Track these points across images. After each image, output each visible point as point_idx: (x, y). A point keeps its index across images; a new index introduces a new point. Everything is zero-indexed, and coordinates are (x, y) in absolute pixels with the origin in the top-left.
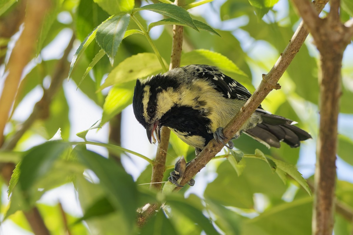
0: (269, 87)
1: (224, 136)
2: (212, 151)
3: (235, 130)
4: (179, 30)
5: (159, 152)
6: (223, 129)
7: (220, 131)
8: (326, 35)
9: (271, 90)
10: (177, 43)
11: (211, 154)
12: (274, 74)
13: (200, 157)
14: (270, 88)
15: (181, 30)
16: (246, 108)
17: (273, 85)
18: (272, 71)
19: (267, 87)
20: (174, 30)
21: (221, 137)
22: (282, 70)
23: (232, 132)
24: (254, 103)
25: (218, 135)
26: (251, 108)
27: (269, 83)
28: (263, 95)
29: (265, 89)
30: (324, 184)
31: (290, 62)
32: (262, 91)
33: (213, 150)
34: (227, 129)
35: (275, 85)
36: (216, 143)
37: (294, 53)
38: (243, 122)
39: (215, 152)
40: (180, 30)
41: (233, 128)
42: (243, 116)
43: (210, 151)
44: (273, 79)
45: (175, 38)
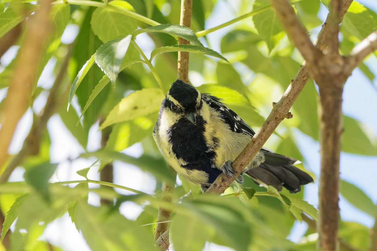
0: (280, 116)
1: (233, 170)
2: (221, 186)
3: (245, 163)
4: (184, 61)
5: (166, 191)
6: (232, 163)
7: (229, 165)
8: (325, 68)
9: (283, 119)
10: (182, 75)
11: (220, 189)
12: (285, 102)
14: (282, 117)
15: (187, 61)
16: (256, 139)
17: (284, 114)
18: (282, 100)
19: (278, 116)
20: (179, 61)
21: (231, 172)
22: (294, 98)
23: (242, 165)
24: (264, 133)
26: (261, 139)
27: (280, 111)
28: (274, 125)
29: (276, 118)
31: (302, 89)
32: (272, 120)
33: (223, 185)
34: (236, 162)
35: (287, 114)
36: (225, 177)
37: (306, 79)
38: (253, 154)
39: (224, 188)
40: (185, 61)
41: (242, 161)
42: (253, 148)
43: (218, 186)
44: (284, 108)
45: (180, 69)
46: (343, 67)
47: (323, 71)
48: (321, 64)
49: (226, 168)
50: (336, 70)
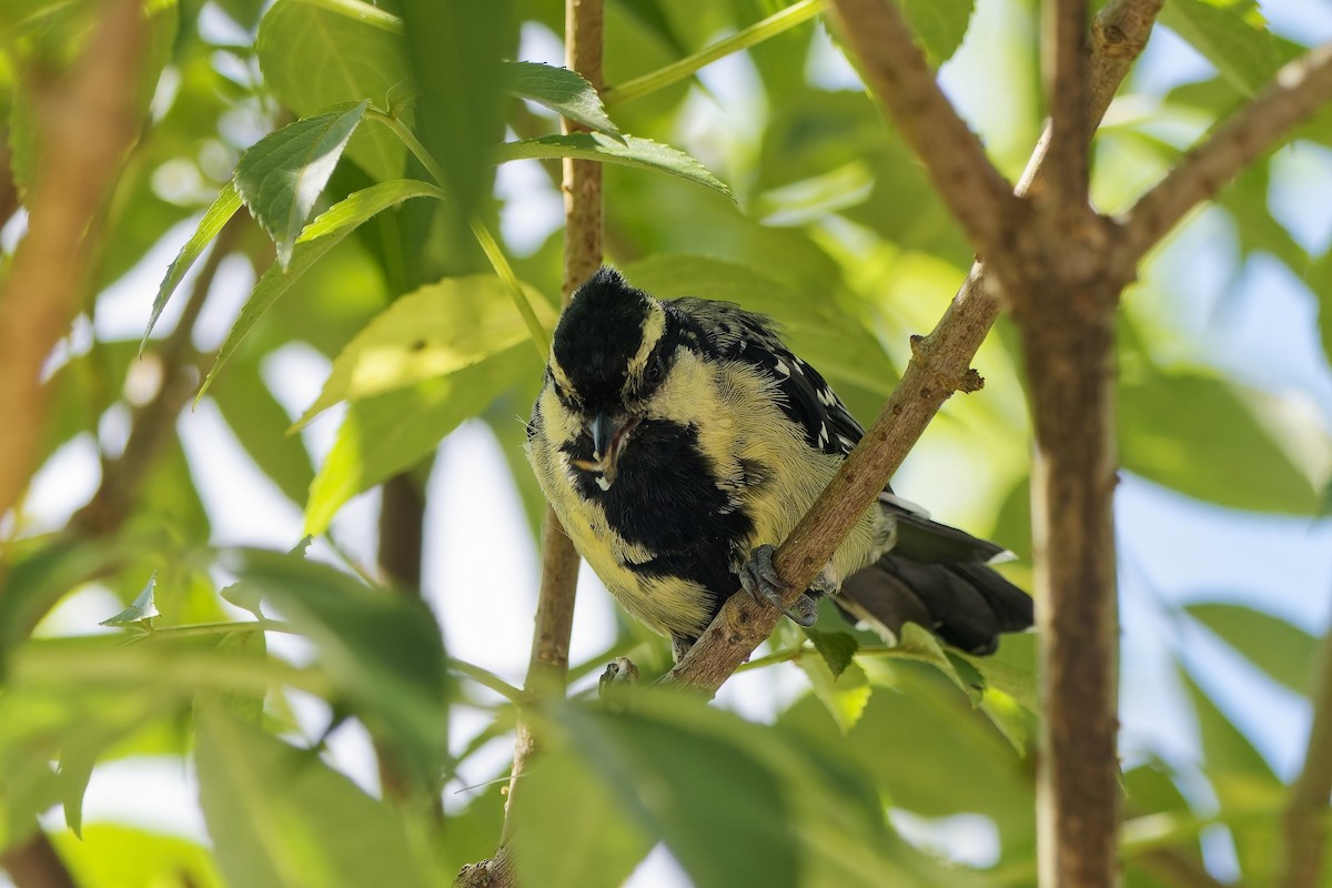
0: (938, 383)
1: (778, 579)
2: (737, 637)
3: (820, 553)
4: (586, 187)
5: (541, 652)
6: (774, 552)
7: (764, 559)
8: (1042, 259)
9: (949, 394)
10: (580, 234)
11: (732, 647)
12: (955, 334)
13: (694, 661)
14: (944, 388)
15: (594, 187)
16: (857, 468)
17: (953, 375)
18: (945, 323)
19: (931, 385)
20: (567, 188)
21: (770, 585)
22: (984, 317)
23: (809, 560)
24: (886, 446)
26: (875, 467)
27: (937, 368)
28: (919, 415)
29: (925, 392)
30: (1075, 824)
32: (911, 399)
33: (743, 633)
34: (788, 550)
35: (962, 375)
36: (752, 606)
38: (848, 521)
39: (749, 642)
40: (590, 187)
41: (811, 544)
42: (846, 499)
43: (728, 635)
44: (951, 354)
45: (572, 216)
46: (1106, 253)
47: (1034, 271)
48: (1026, 244)
49: (755, 572)
50: (1080, 265)
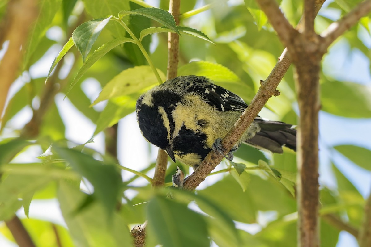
0: (267, 93)
1: (222, 147)
2: (211, 163)
3: (234, 141)
4: (174, 41)
5: (158, 169)
6: (221, 140)
7: (219, 142)
8: (301, 46)
9: (270, 96)
10: (173, 54)
11: (210, 166)
12: (272, 80)
13: (199, 170)
14: (269, 95)
15: (177, 41)
16: (245, 117)
17: (271, 91)
18: (270, 77)
19: (265, 94)
20: (169, 41)
21: (220, 149)
22: (281, 75)
23: (231, 142)
24: (253, 111)
25: (217, 147)
26: (250, 117)
27: (267, 89)
28: (262, 102)
29: (264, 96)
31: (288, 67)
32: (260, 98)
33: (213, 162)
34: (225, 140)
35: (274, 91)
36: (215, 155)
38: (242, 132)
39: (214, 165)
40: (176, 41)
41: (232, 138)
42: (242, 125)
43: (208, 163)
44: (271, 85)
45: (170, 49)
46: (319, 45)
47: (299, 50)
48: (297, 42)
50: (312, 48)
